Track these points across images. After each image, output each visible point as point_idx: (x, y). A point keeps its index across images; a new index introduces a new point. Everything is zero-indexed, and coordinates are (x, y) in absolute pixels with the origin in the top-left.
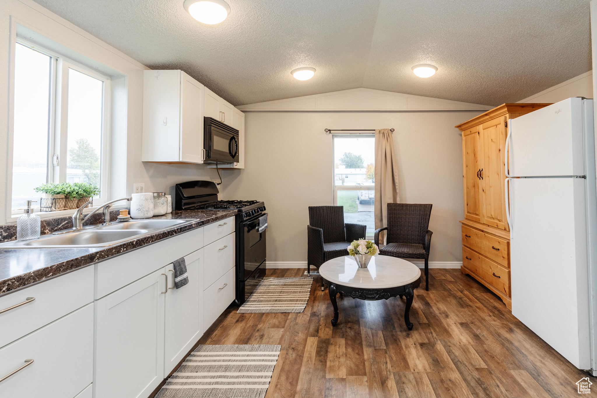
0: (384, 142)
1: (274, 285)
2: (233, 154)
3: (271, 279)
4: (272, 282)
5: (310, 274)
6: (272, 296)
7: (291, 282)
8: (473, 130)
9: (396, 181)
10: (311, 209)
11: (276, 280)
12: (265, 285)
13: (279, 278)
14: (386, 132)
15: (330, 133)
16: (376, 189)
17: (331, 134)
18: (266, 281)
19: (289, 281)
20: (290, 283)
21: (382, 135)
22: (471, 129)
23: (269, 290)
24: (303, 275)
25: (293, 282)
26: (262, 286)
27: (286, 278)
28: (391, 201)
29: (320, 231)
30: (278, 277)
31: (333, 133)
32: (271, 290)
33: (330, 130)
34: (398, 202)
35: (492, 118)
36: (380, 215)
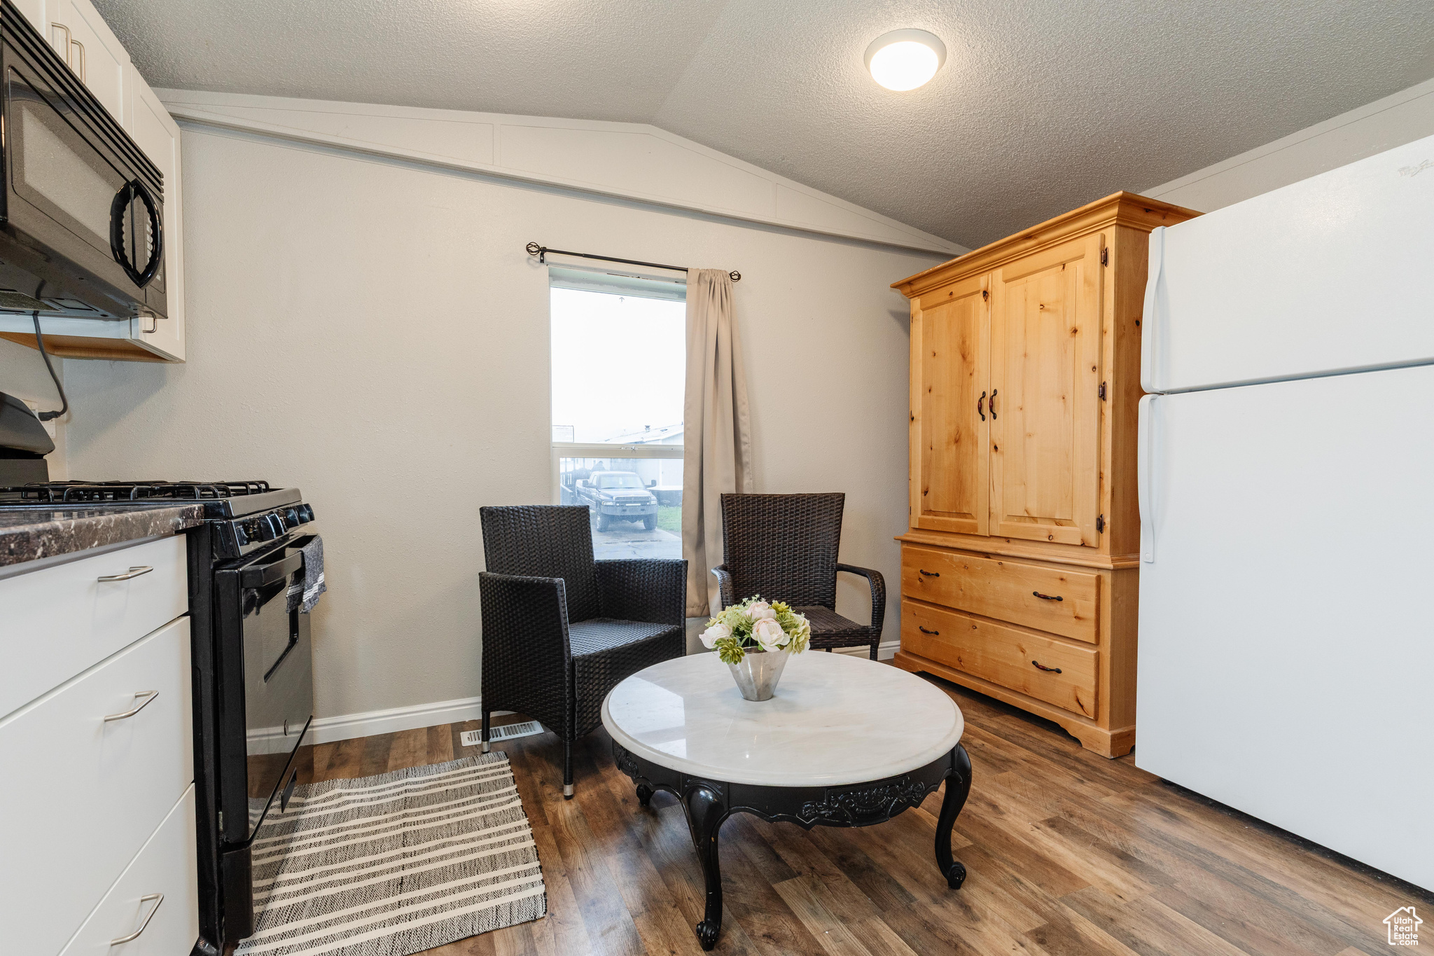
0: (713, 312)
1: (359, 812)
2: (141, 269)
3: (337, 791)
4: (348, 802)
5: (492, 740)
6: (373, 864)
7: (430, 787)
8: (959, 288)
9: (744, 428)
10: (490, 517)
11: (360, 790)
12: (321, 821)
13: (371, 778)
14: (719, 280)
15: (542, 261)
16: (687, 454)
17: (543, 266)
18: (316, 802)
19: (418, 781)
20: (426, 788)
21: (705, 287)
22: (953, 288)
23: (347, 837)
24: (458, 751)
25: (435, 786)
26: (308, 828)
27: (400, 772)
28: (731, 489)
29: (552, 588)
30: (362, 774)
31: (551, 263)
32: (355, 836)
33: (543, 251)
34: (747, 490)
35: (1044, 246)
36: (695, 531)
